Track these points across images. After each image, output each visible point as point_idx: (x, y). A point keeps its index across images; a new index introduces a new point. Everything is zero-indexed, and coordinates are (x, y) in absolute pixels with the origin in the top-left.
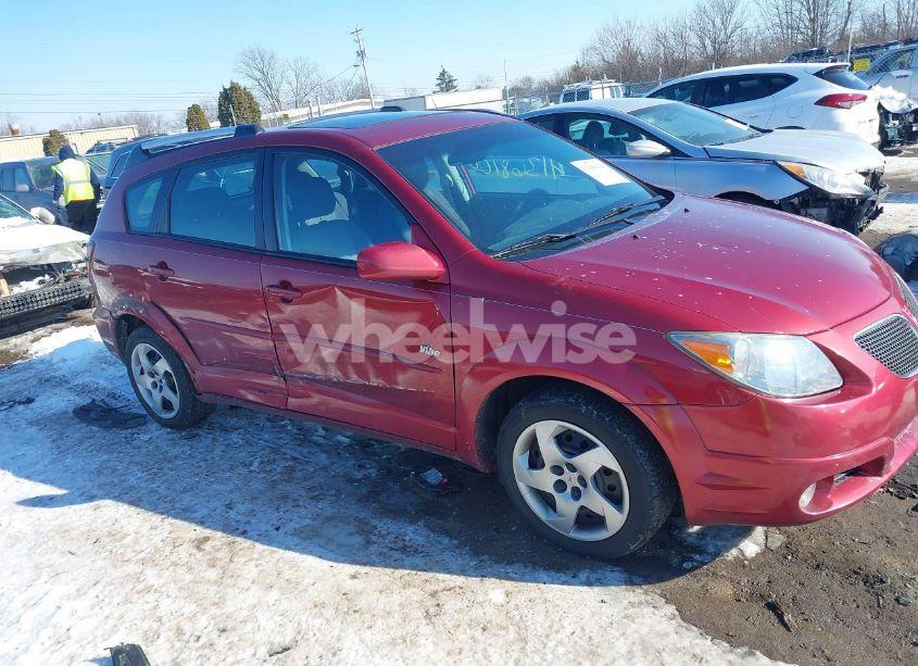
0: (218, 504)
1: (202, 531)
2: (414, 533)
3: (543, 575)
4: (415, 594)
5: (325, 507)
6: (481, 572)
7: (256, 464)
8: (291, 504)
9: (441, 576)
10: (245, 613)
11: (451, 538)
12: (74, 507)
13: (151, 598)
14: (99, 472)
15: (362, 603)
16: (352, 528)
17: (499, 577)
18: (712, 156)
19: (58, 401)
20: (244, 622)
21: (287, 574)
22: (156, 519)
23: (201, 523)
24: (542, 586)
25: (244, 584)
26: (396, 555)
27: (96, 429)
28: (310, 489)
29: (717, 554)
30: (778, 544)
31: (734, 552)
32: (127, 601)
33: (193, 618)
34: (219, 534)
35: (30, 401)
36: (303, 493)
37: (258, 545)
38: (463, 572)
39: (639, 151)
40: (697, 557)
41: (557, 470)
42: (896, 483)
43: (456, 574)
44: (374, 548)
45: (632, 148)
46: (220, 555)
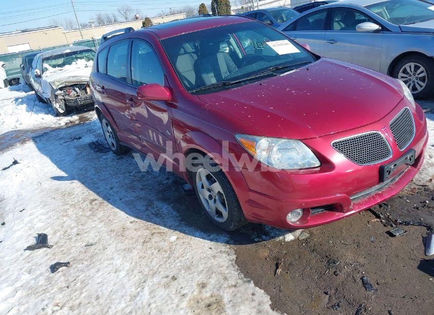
0: (108, 187)
1: (96, 197)
2: (165, 208)
3: (198, 234)
4: (147, 233)
5: (143, 194)
6: (175, 229)
7: (134, 172)
8: (132, 190)
9: (161, 227)
10: (89, 229)
11: (178, 212)
12: (66, 182)
13: (65, 219)
14: (82, 169)
15: (127, 233)
16: (145, 203)
17: (181, 231)
18: (402, 31)
19: (88, 139)
20: (86, 233)
21: (111, 218)
22: (86, 189)
23: (98, 194)
24: (193, 238)
25: (96, 218)
26: (152, 216)
27: (92, 151)
28: (144, 186)
29: (273, 237)
30: (303, 238)
31: (281, 238)
32: (58, 218)
33: (72, 228)
34: (101, 199)
35: (80, 138)
36: (140, 187)
37: (110, 205)
38: (170, 228)
39: (363, 29)
40: (264, 237)
41: (209, 190)
42: (388, 218)
43: (167, 228)
44: (147, 212)
45: (359, 27)
46: (95, 207)
